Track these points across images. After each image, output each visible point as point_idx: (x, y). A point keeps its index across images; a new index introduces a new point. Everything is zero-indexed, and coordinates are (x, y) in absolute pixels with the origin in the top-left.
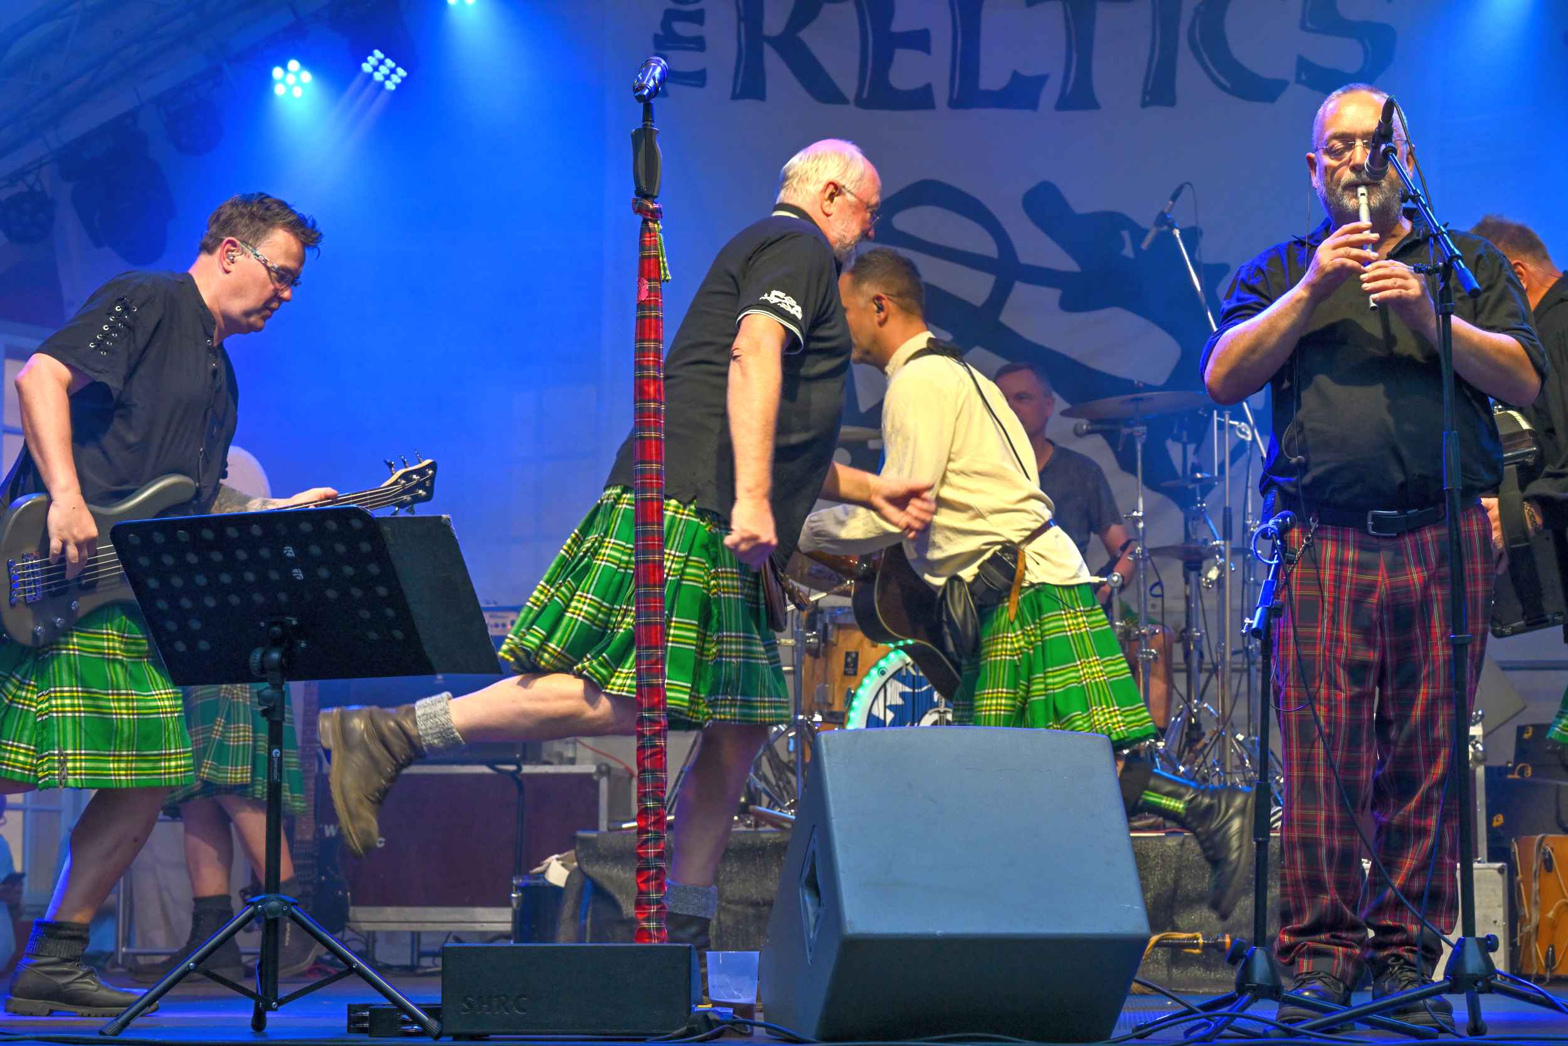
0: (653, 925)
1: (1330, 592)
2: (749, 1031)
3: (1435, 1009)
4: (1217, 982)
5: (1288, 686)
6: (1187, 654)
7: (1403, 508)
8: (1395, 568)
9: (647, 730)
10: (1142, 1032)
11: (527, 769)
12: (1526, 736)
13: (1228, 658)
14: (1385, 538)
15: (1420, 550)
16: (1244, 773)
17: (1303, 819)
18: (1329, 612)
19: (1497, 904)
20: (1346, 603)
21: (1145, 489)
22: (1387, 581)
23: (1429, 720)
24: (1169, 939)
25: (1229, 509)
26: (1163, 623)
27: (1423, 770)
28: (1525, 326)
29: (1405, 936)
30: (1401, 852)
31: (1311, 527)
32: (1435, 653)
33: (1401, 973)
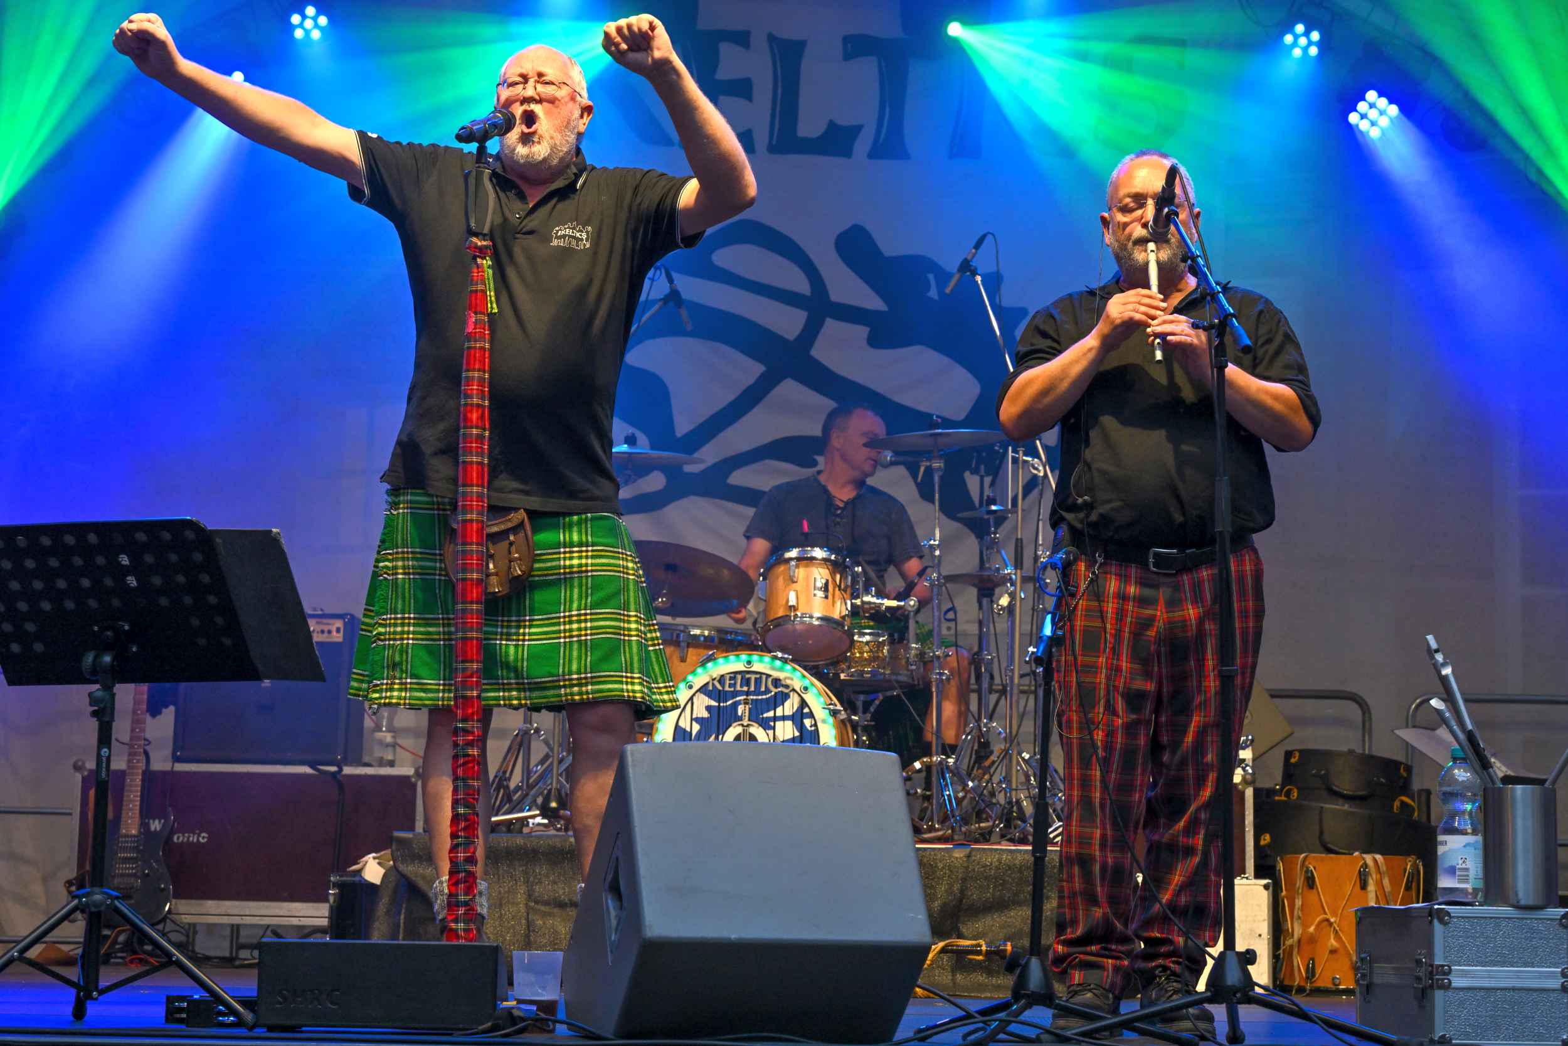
0: (461, 925)
1: (1111, 624)
2: (551, 1027)
3: (1198, 1018)
4: (998, 988)
5: (1071, 710)
6: (979, 677)
7: (1182, 546)
8: (1172, 604)
9: (460, 740)
10: (923, 1035)
11: (347, 770)
12: (1293, 760)
13: (1016, 681)
14: (1165, 574)
15: (1197, 587)
16: (1028, 789)
17: (1081, 835)
18: (1110, 643)
19: (1262, 918)
20: (1127, 635)
21: (943, 517)
22: (1165, 616)
23: (1199, 746)
24: (953, 946)
25: (1021, 539)
26: (957, 646)
27: (1192, 792)
28: (1300, 377)
29: (1172, 948)
30: (1171, 869)
31: (1096, 562)
32: (1207, 684)
33: (1167, 983)
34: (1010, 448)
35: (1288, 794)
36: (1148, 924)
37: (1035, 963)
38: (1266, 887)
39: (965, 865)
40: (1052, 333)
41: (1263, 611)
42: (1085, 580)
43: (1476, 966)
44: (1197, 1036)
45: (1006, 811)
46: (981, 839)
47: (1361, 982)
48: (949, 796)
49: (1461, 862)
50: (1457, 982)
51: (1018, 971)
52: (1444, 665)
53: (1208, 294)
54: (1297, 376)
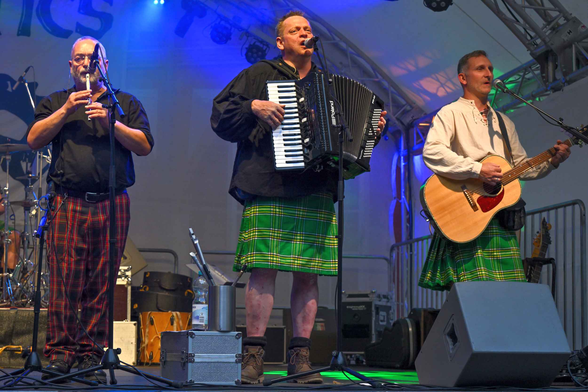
1: (70, 222)
3: (99, 375)
5: (53, 255)
7: (98, 191)
8: (94, 214)
14: (91, 202)
15: (104, 207)
17: (56, 304)
18: (70, 229)
19: (133, 337)
20: (76, 226)
21: (10, 178)
22: (91, 219)
23: (103, 270)
24: (9, 348)
25: (41, 188)
26: (15, 230)
27: (100, 288)
28: (146, 127)
29: (91, 348)
30: (91, 317)
31: (65, 197)
32: (107, 246)
33: (89, 362)
34: (38, 152)
35: (145, 289)
36: (82, 339)
37: (34, 355)
38: (135, 324)
39: (15, 316)
40: (49, 107)
41: (130, 218)
42: (60, 204)
43: (204, 354)
44: (97, 382)
45: (32, 295)
46: (22, 306)
47: (162, 360)
48: (9, 289)
49: (201, 314)
50: (196, 360)
51: (27, 357)
52: (195, 240)
53: (109, 94)
54: (145, 127)
